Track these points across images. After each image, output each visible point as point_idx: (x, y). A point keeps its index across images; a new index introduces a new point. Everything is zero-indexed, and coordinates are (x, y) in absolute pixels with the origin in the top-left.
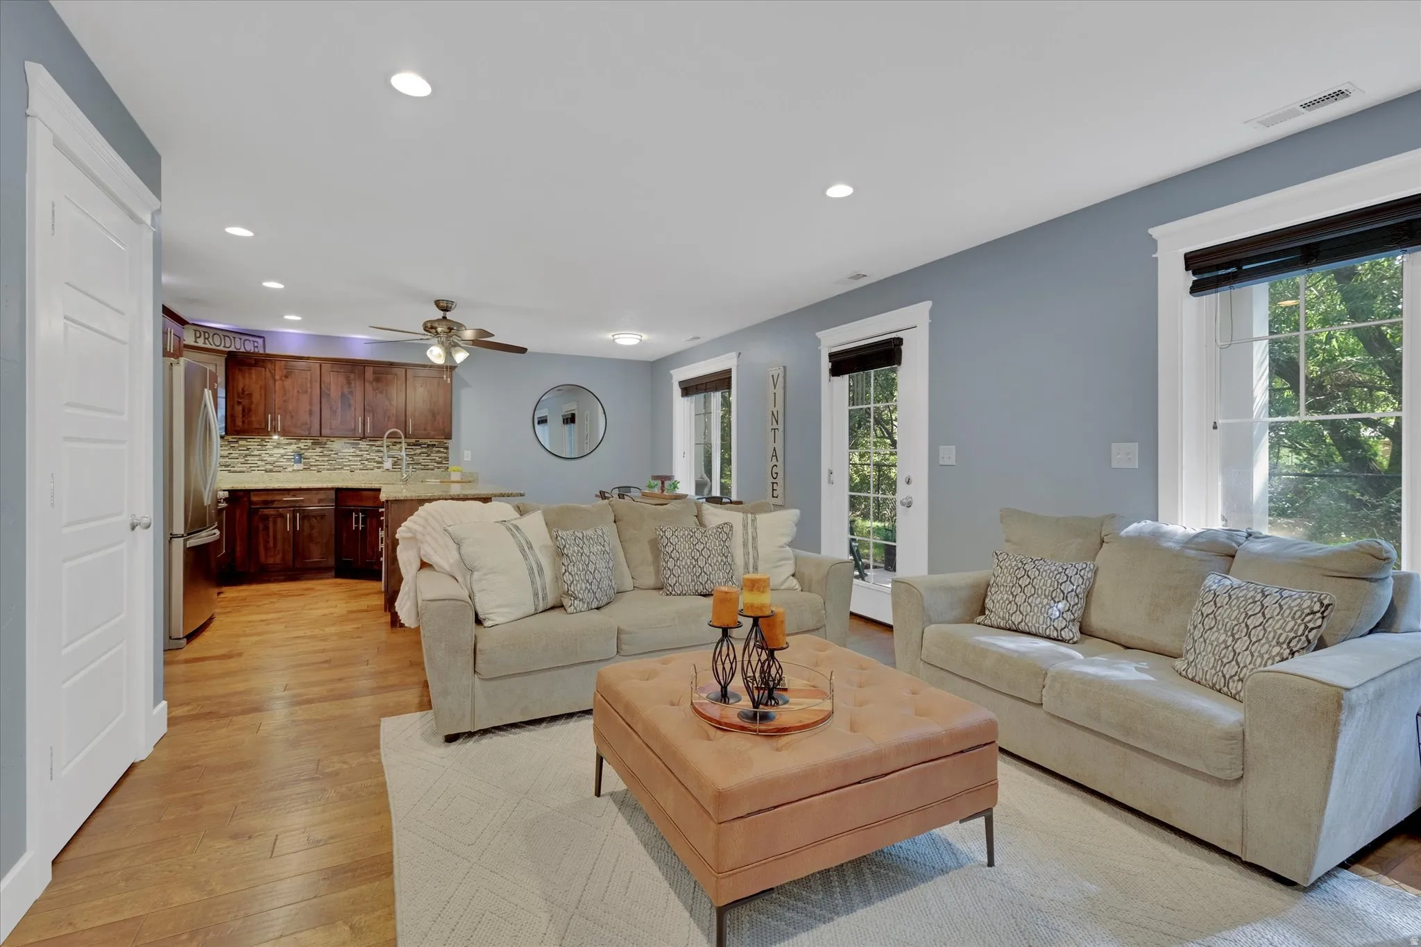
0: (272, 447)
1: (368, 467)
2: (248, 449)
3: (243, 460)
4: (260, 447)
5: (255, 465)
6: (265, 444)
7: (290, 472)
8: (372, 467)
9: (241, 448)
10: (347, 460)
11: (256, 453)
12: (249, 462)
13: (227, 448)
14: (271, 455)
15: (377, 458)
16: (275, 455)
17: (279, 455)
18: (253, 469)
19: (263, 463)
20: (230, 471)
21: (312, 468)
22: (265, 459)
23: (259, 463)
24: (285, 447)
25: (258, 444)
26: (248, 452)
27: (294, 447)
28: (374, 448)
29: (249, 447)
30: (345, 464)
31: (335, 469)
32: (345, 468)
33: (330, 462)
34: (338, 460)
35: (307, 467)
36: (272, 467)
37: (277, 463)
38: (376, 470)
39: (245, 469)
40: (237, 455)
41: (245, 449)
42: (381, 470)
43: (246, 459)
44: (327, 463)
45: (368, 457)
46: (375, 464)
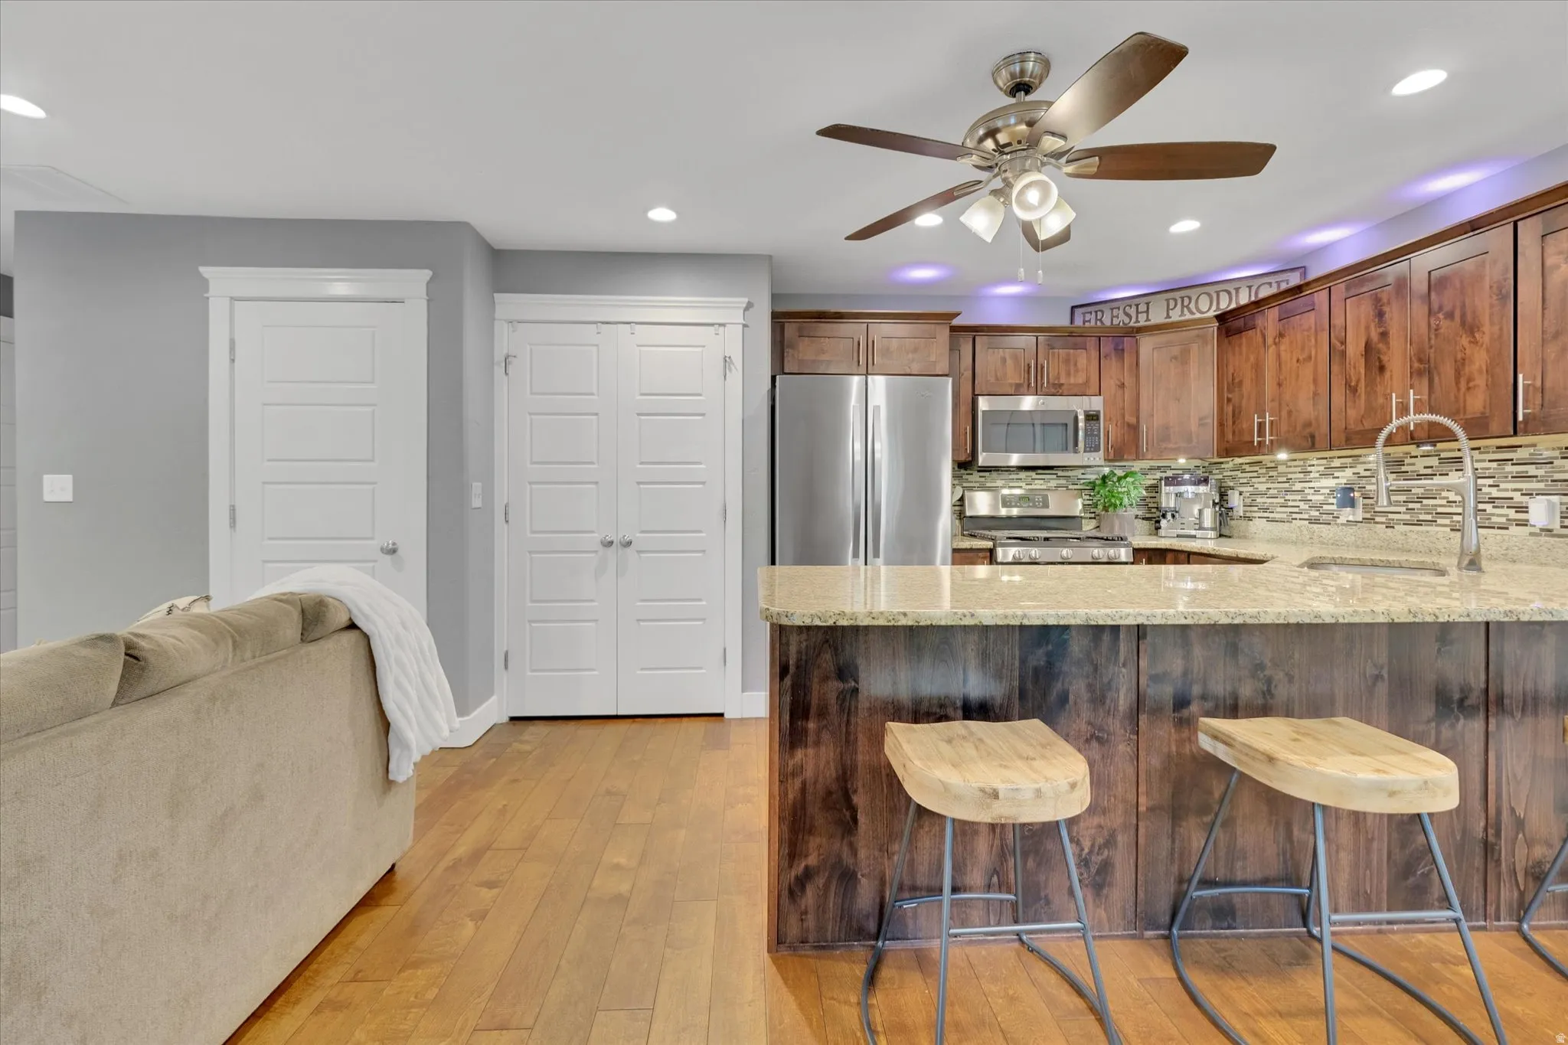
0: (1317, 475)
1: (1494, 519)
2: (1288, 480)
3: (1282, 500)
4: (1302, 475)
5: (1296, 510)
6: (1309, 469)
7: (1342, 524)
8: (1503, 520)
9: (1280, 479)
10: (1444, 502)
11: (1298, 486)
12: (1290, 504)
13: (1264, 480)
14: (1317, 491)
15: (1517, 496)
16: (1323, 491)
17: (1327, 491)
18: (1294, 516)
19: (1307, 507)
20: (1269, 519)
21: (1378, 519)
22: (1309, 498)
23: (1301, 504)
24: (1336, 474)
25: (1299, 469)
26: (1287, 485)
27: (1349, 472)
28: (1509, 468)
29: (1290, 476)
30: (1440, 510)
31: (1419, 523)
32: (1439, 521)
33: (1411, 506)
34: (1425, 502)
35: (1368, 516)
36: (1317, 513)
37: (1325, 507)
38: (1514, 530)
39: (1285, 516)
40: (1275, 491)
41: (1285, 479)
42: (1527, 530)
43: (1287, 497)
44: (1403, 509)
45: (1495, 493)
46: (1512, 513)
